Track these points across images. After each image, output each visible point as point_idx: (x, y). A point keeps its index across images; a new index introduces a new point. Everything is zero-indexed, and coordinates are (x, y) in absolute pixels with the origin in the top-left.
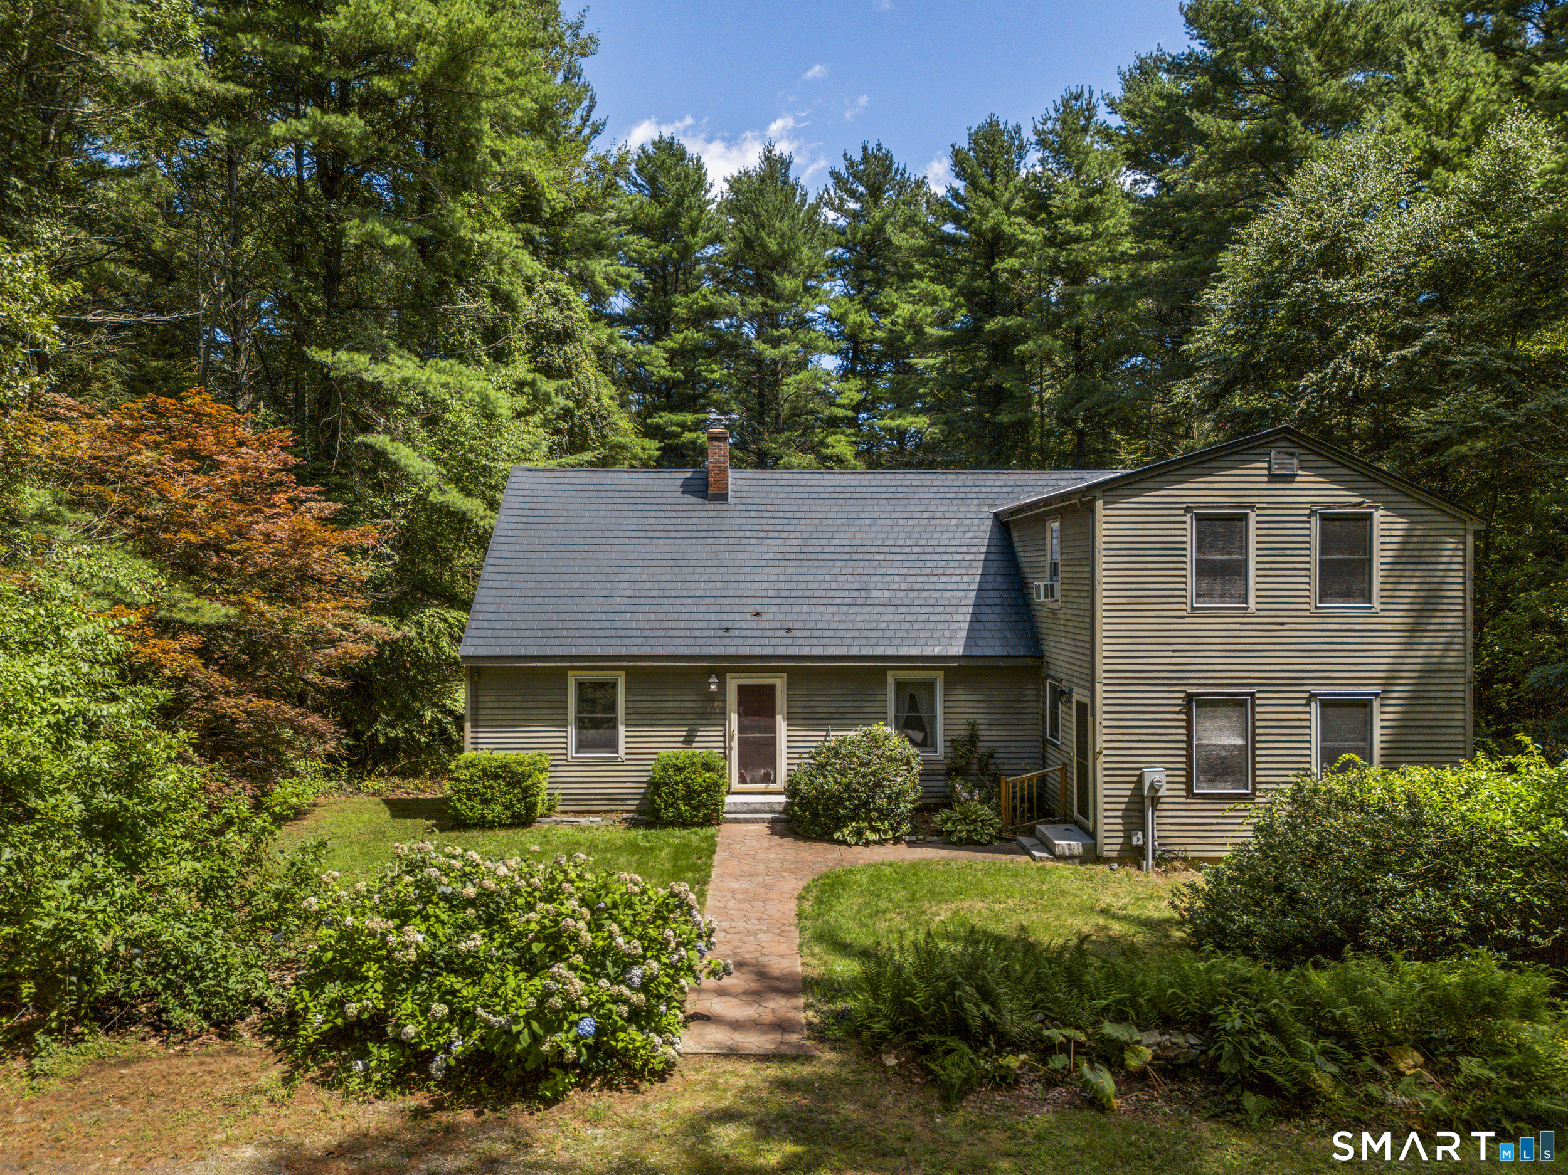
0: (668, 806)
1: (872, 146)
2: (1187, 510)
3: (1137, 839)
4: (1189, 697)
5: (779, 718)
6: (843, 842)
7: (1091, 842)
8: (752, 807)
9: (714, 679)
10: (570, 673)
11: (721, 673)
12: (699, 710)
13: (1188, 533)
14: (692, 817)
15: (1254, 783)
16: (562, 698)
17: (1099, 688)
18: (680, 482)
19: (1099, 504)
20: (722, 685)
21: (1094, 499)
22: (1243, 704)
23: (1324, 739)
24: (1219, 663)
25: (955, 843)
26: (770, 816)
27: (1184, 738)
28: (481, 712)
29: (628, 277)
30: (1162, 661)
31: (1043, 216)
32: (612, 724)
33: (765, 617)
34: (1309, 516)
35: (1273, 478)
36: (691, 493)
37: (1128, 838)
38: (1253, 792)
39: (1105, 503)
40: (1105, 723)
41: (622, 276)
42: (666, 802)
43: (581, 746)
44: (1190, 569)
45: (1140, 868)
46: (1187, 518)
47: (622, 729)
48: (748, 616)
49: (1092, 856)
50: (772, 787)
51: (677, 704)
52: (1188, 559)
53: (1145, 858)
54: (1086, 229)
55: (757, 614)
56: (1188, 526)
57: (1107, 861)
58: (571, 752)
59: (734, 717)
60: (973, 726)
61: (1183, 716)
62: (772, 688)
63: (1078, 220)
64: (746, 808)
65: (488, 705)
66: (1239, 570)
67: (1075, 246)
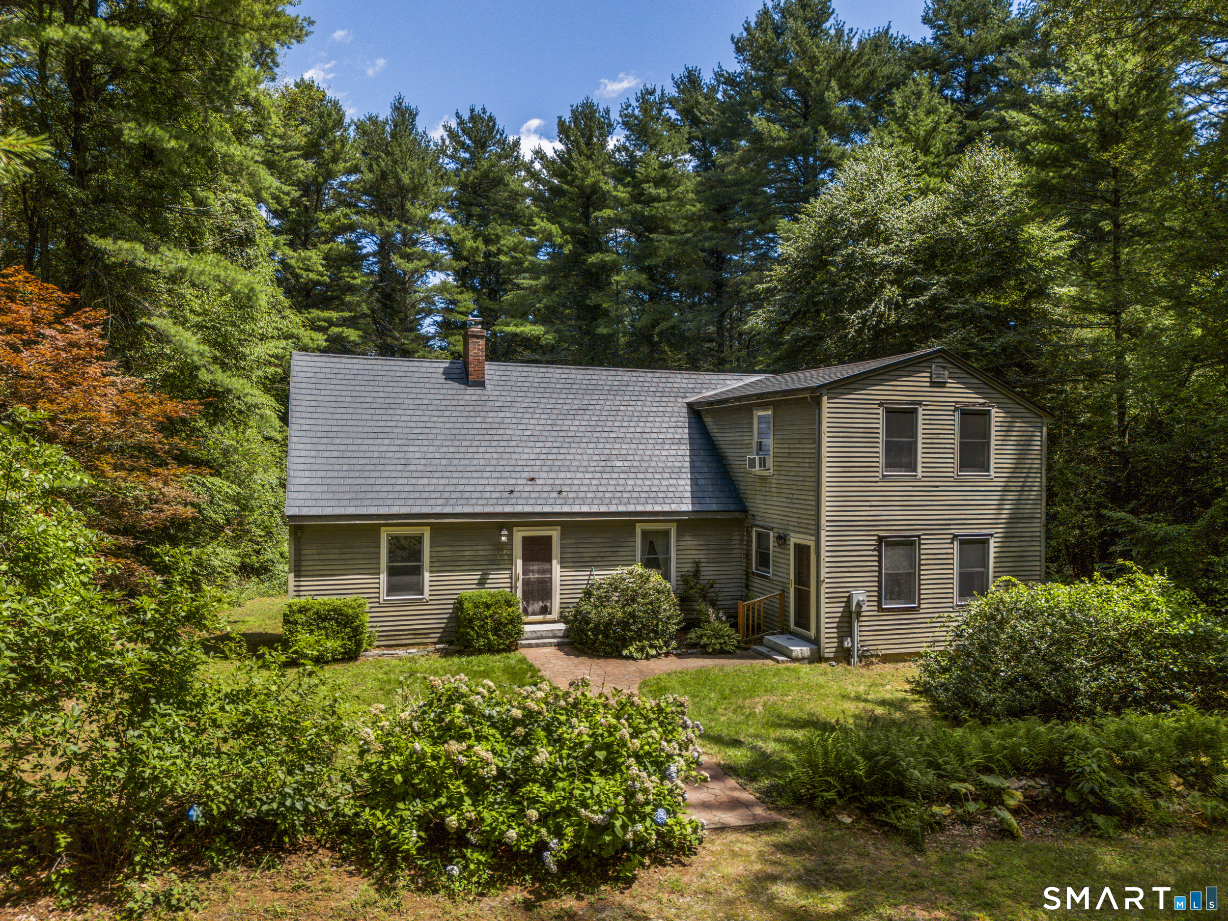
0: (479, 636)
1: (478, 109)
2: (880, 405)
3: (847, 644)
4: (880, 539)
5: (554, 562)
6: (631, 657)
7: (815, 647)
8: (539, 634)
9: (505, 532)
10: (383, 529)
11: (510, 527)
12: (490, 558)
13: (881, 421)
14: (499, 644)
15: (920, 599)
16: (376, 550)
17: (823, 534)
18: (441, 370)
19: (825, 398)
20: (510, 536)
21: (821, 395)
22: (912, 543)
23: (961, 566)
24: (899, 514)
25: (710, 654)
26: (555, 640)
27: (877, 569)
28: (304, 563)
29: (288, 194)
30: (864, 514)
31: (629, 179)
32: (418, 571)
33: (539, 482)
34: (954, 411)
35: (933, 384)
36: (453, 380)
37: (841, 643)
38: (919, 606)
39: (829, 398)
40: (827, 559)
41: (284, 193)
42: (477, 633)
43: (391, 590)
44: (881, 448)
45: (849, 664)
46: (880, 411)
47: (427, 575)
48: (524, 482)
49: (817, 658)
50: (548, 617)
51: (473, 553)
52: (880, 440)
53: (852, 657)
54: (662, 192)
55: (532, 479)
56: (880, 416)
57: (827, 660)
58: (383, 596)
59: (520, 563)
60: (697, 564)
61: (876, 553)
62: (550, 537)
63: (657, 185)
64: (534, 635)
65: (310, 557)
66: (912, 448)
67: (656, 205)
